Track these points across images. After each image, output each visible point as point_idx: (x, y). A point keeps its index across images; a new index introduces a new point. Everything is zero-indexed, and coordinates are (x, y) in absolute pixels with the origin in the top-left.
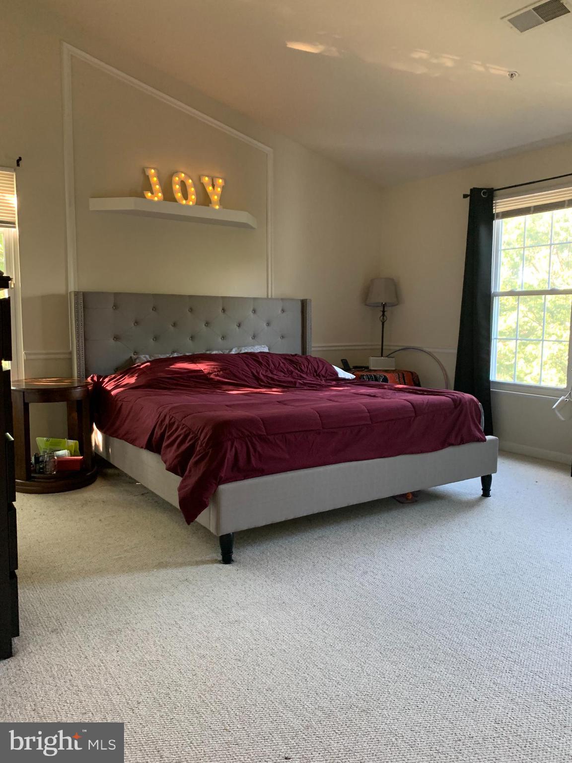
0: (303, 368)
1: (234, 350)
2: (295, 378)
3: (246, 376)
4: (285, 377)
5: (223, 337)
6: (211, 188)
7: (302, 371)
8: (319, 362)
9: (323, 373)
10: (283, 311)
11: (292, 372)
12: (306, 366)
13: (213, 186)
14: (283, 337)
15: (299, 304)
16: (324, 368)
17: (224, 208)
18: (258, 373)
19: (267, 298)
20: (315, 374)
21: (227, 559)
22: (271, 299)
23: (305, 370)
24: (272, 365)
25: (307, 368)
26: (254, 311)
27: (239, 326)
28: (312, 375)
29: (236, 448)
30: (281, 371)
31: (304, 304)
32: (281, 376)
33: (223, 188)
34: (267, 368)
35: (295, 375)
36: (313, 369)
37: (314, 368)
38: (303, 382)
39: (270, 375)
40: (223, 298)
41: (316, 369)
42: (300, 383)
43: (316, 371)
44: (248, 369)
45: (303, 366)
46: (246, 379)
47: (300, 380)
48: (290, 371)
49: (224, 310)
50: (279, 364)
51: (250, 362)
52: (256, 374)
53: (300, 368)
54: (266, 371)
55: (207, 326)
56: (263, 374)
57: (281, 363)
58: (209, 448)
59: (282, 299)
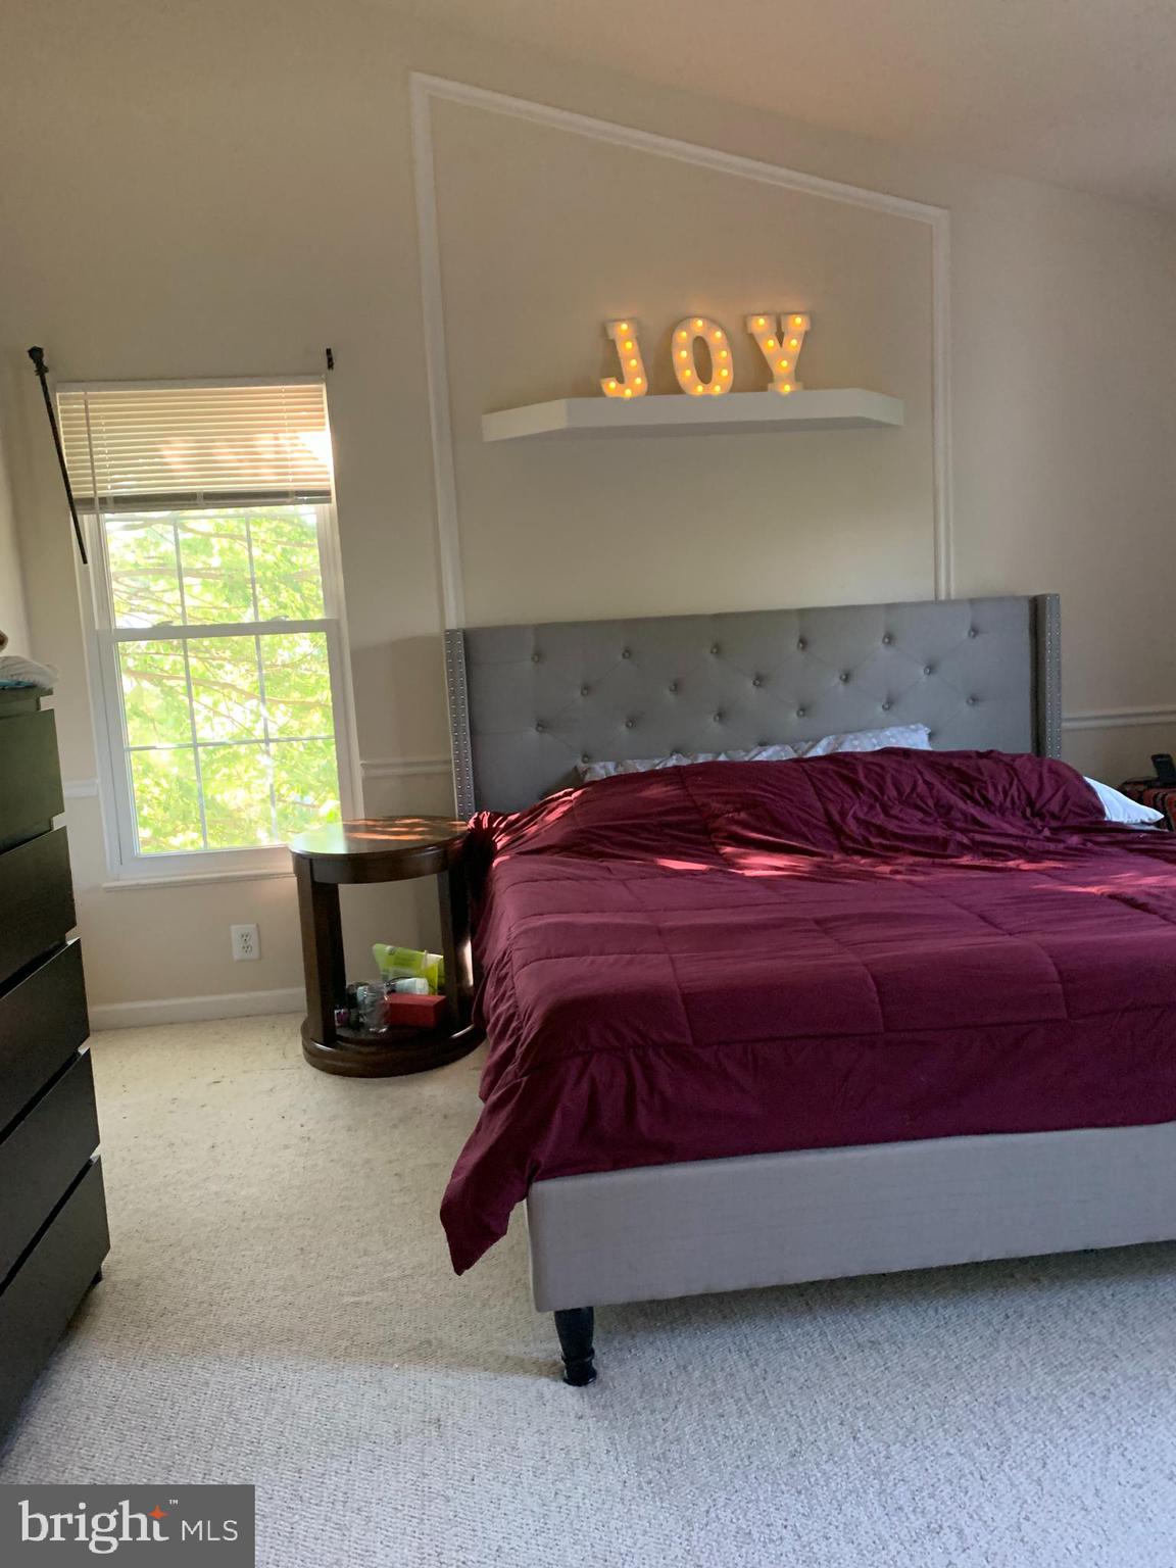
0: (991, 794)
1: (824, 742)
2: (950, 826)
3: (807, 823)
4: (925, 823)
5: (803, 709)
6: (771, 343)
7: (987, 804)
8: (1046, 774)
9: (1054, 806)
10: (975, 631)
11: (950, 808)
12: (1000, 789)
13: (780, 337)
14: (974, 700)
15: (1025, 611)
16: (1060, 793)
17: (806, 387)
18: (843, 814)
19: (937, 602)
20: (1028, 811)
21: (578, 1369)
22: (949, 602)
23: (998, 799)
24: (893, 793)
25: (1006, 793)
26: (890, 639)
27: (847, 678)
28: (1019, 814)
29: (593, 1080)
30: (917, 807)
31: (1037, 609)
32: (914, 822)
33: (807, 338)
34: (876, 799)
35: (959, 816)
36: (1023, 796)
37: (1028, 795)
38: (972, 840)
39: (880, 819)
40: (803, 613)
41: (1033, 796)
42: (960, 844)
43: (1031, 803)
44: (818, 805)
45: (990, 789)
46: (805, 829)
47: (963, 831)
48: (943, 806)
49: (803, 642)
50: (915, 783)
51: (829, 783)
52: (836, 817)
53: (981, 795)
54: (872, 807)
55: (759, 686)
56: (855, 817)
57: (920, 782)
58: (523, 1076)
59: (972, 601)
